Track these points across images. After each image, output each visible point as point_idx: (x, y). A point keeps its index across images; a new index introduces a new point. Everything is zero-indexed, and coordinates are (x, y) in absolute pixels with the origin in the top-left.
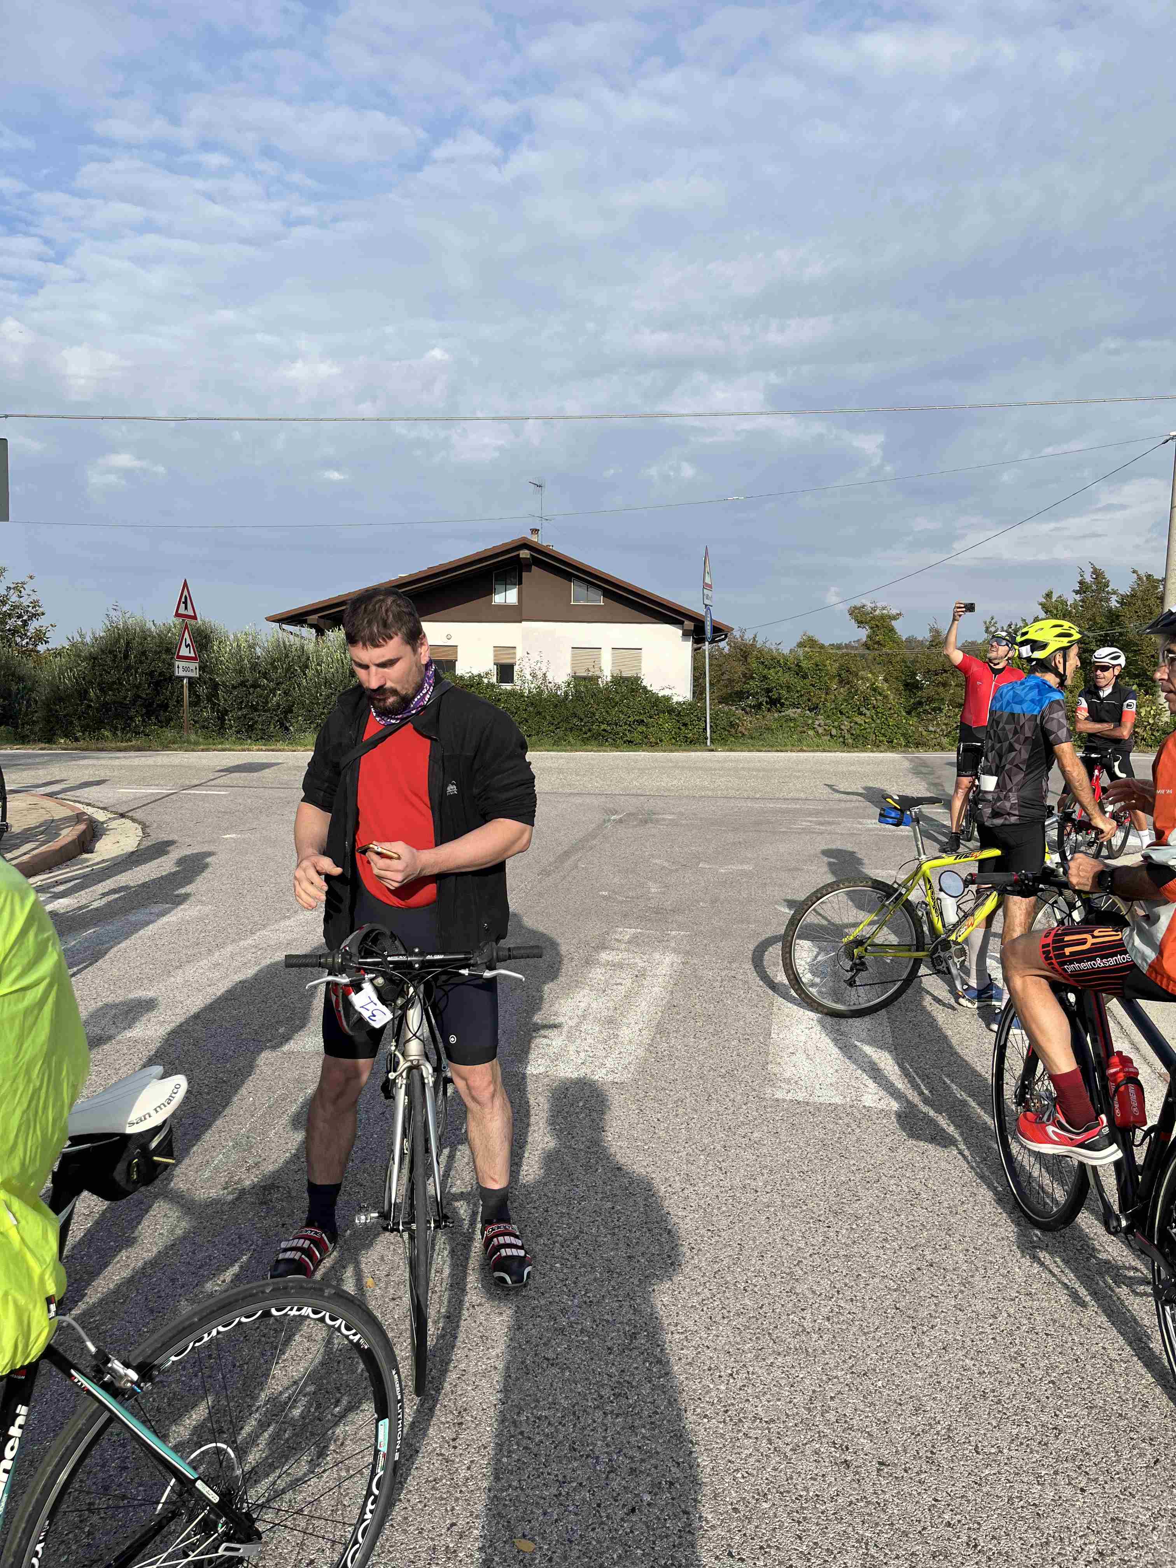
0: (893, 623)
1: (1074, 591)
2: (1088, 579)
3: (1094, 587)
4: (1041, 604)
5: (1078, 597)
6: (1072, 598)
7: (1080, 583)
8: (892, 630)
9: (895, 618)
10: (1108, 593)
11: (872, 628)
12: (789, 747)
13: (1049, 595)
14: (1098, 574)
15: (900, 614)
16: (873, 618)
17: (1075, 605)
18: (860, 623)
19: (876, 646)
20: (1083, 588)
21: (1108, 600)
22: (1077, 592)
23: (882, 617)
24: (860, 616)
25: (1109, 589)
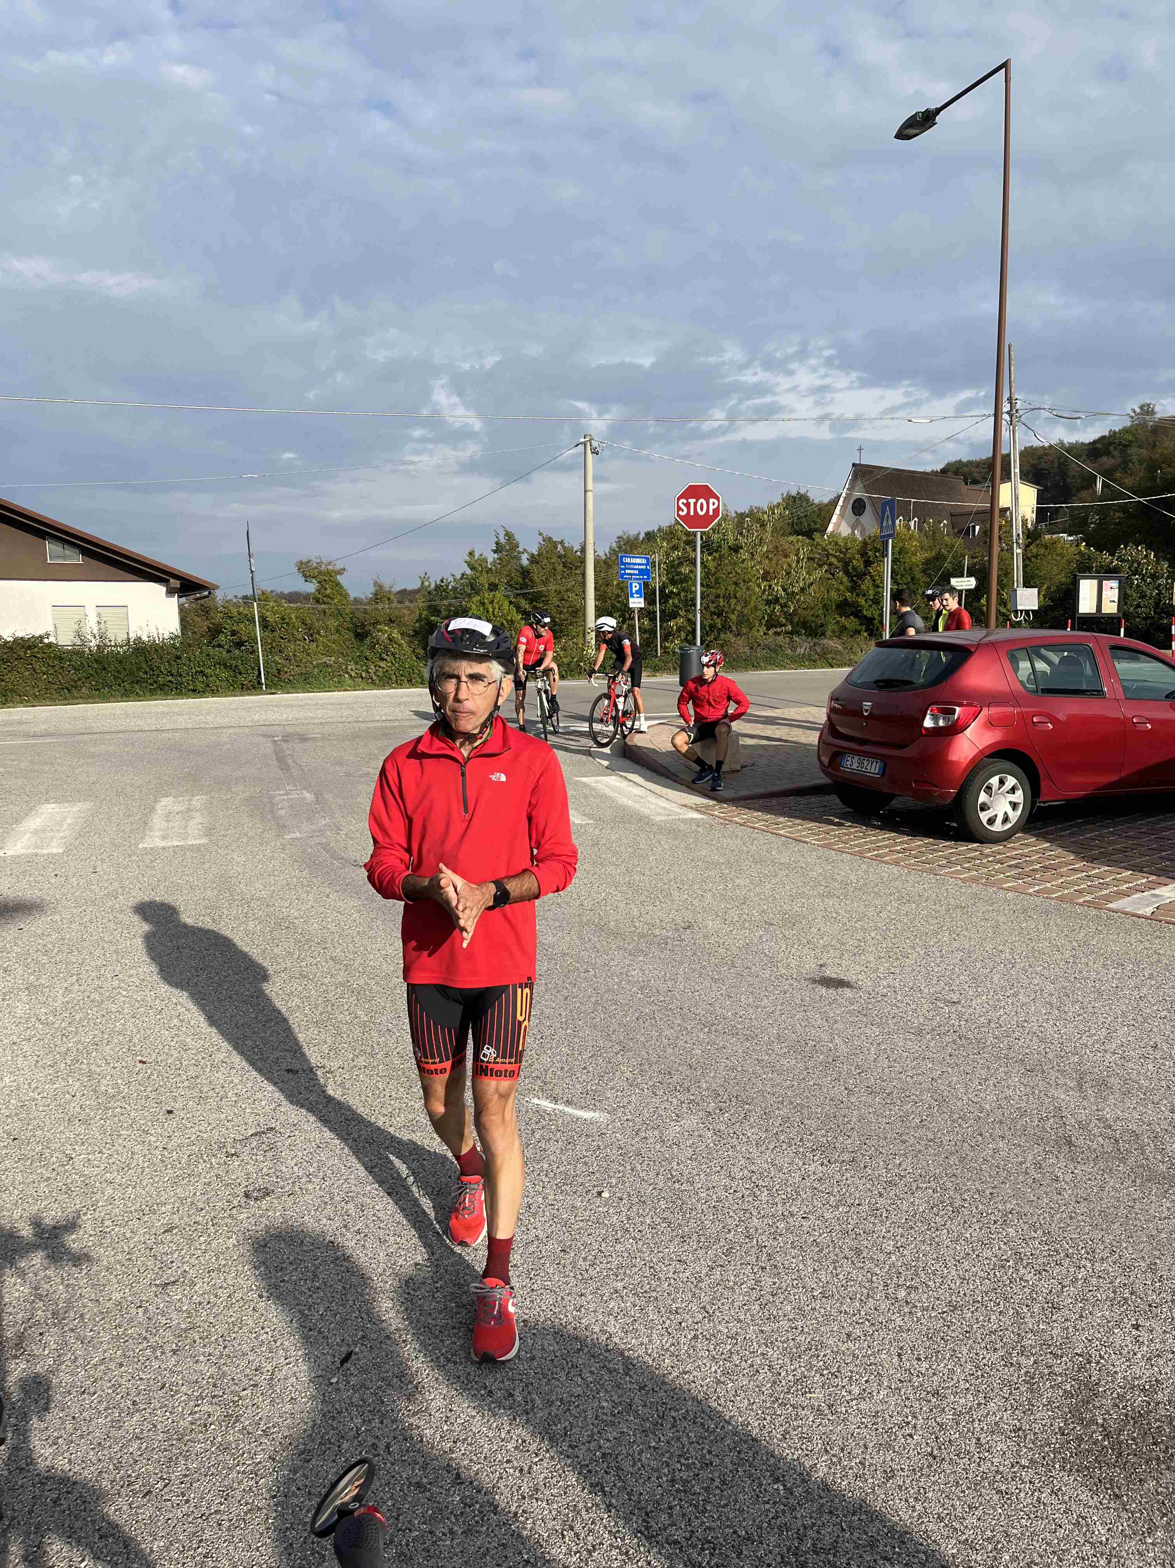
0: (339, 577)
1: (492, 550)
2: (503, 540)
3: (508, 547)
4: (466, 562)
5: (496, 556)
6: (491, 557)
7: (497, 543)
8: (338, 584)
9: (341, 572)
10: (519, 552)
11: (319, 582)
12: (334, 688)
13: (471, 554)
14: (509, 536)
15: (344, 569)
16: (320, 573)
17: (494, 563)
18: (307, 577)
19: (325, 599)
20: (499, 549)
21: (519, 559)
22: (495, 552)
23: (329, 573)
24: (306, 570)
25: (521, 549)
